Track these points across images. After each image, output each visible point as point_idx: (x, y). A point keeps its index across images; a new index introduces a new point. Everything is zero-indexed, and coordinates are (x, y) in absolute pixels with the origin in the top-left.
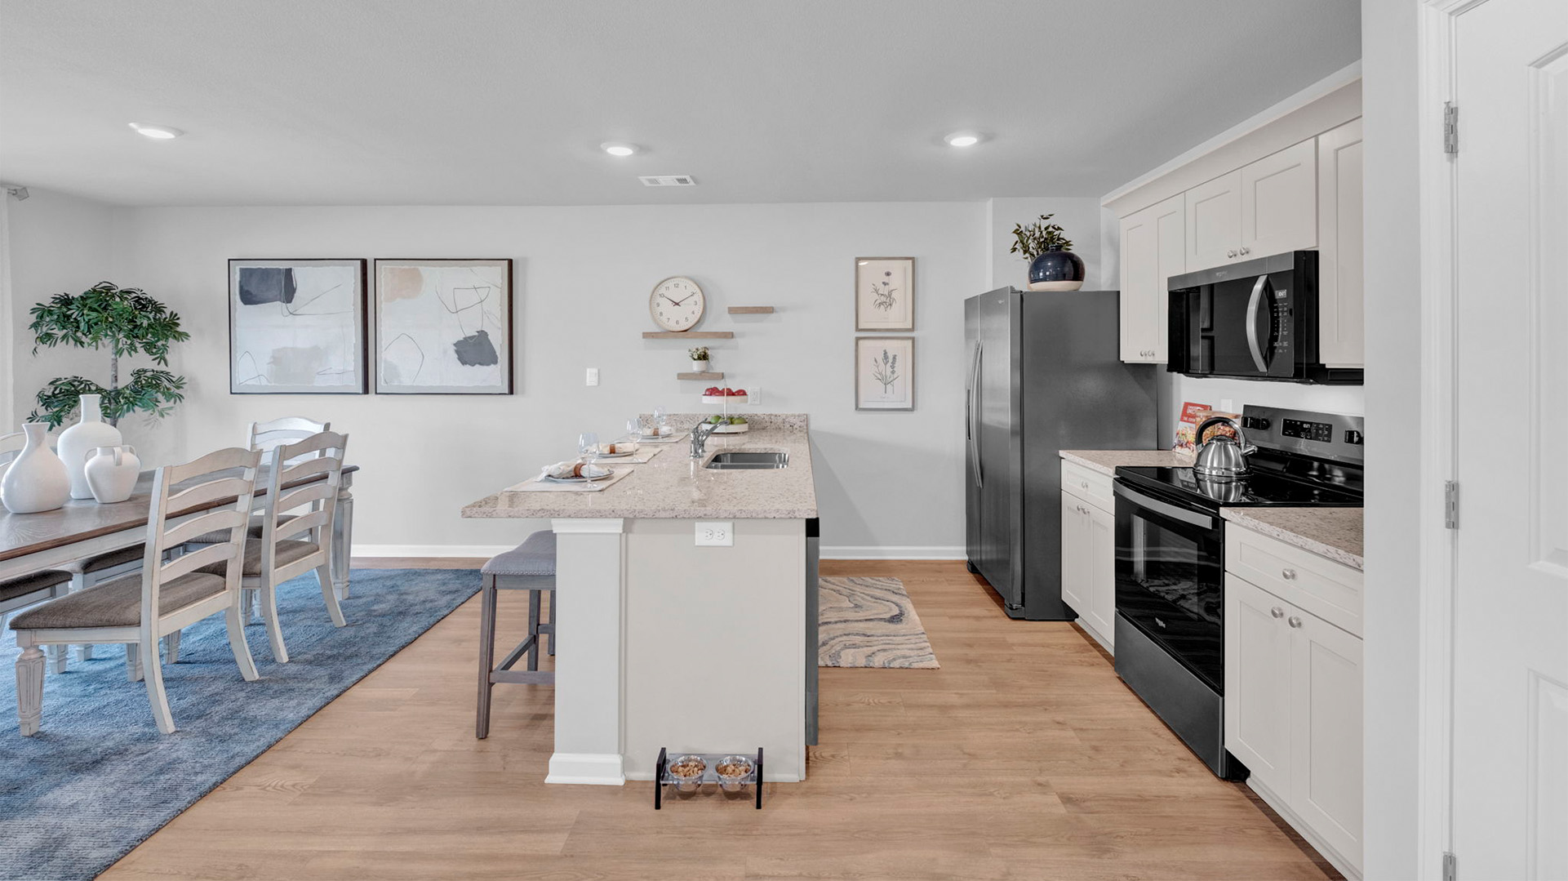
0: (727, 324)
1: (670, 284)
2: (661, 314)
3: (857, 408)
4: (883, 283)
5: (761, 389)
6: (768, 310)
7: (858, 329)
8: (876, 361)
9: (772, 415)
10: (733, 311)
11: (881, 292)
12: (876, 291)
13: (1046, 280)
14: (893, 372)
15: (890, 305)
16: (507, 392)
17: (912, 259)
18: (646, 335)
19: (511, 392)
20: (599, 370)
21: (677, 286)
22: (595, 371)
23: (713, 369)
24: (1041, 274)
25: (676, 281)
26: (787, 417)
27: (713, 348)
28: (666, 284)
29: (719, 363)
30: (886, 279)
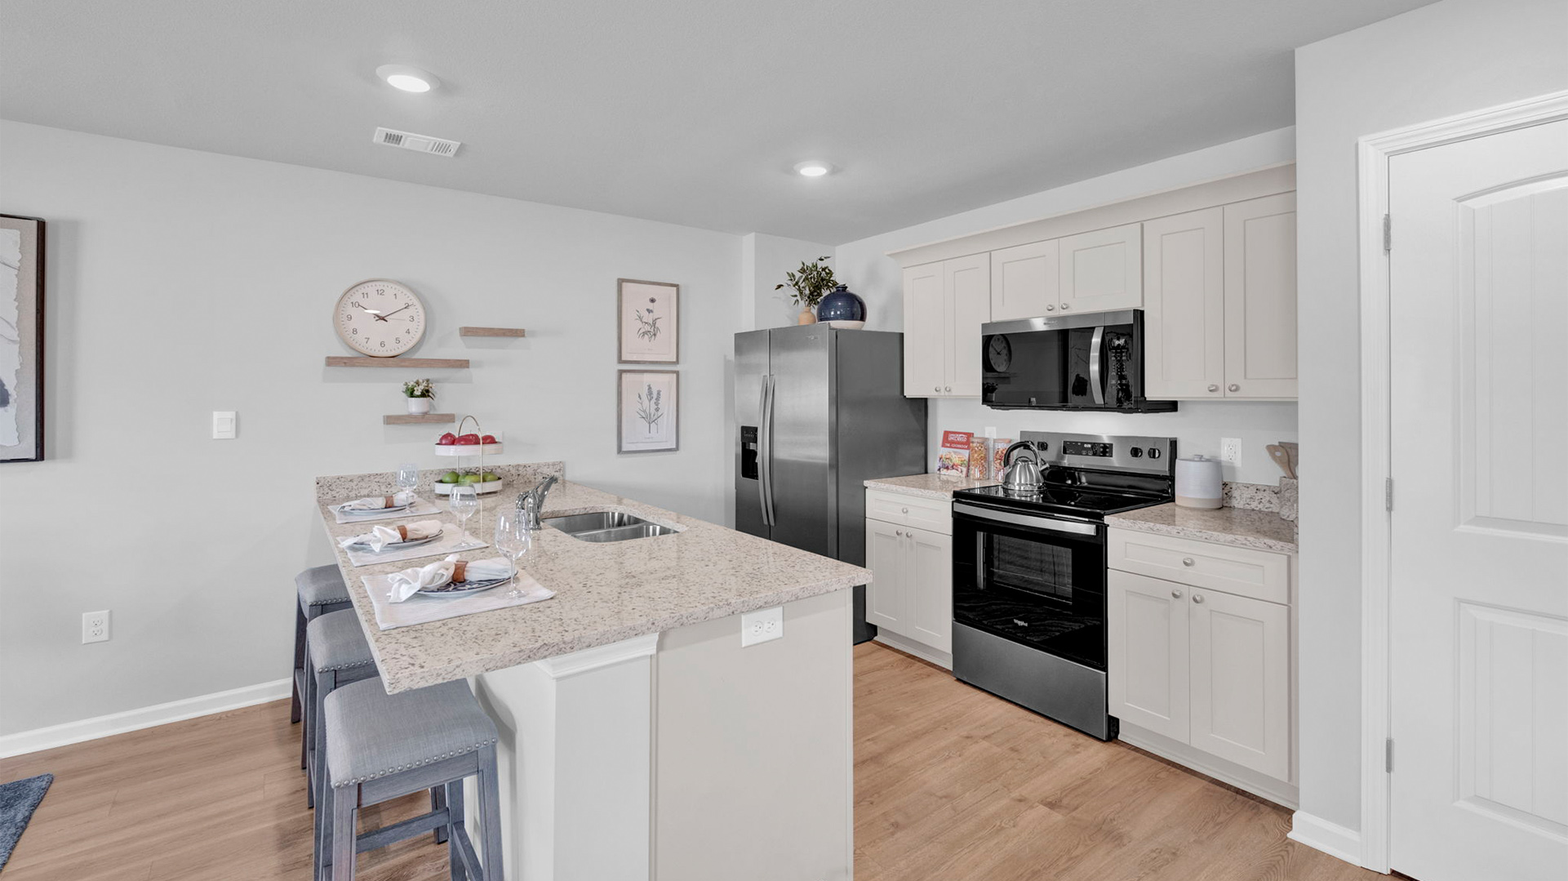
0: (457, 349)
1: (371, 289)
2: (355, 331)
3: (620, 451)
4: (648, 310)
5: (503, 433)
6: (518, 333)
7: (620, 361)
8: (640, 396)
9: (519, 465)
10: (467, 332)
11: (644, 320)
12: (640, 318)
13: (837, 319)
14: (657, 410)
15: (655, 335)
16: (33, 456)
17: (677, 286)
18: (332, 361)
19: (40, 456)
20: (237, 413)
21: (381, 292)
22: (231, 415)
23: (435, 409)
24: (832, 313)
25: (380, 286)
26: (539, 467)
27: (437, 381)
28: (361, 289)
29: (445, 401)
30: (651, 306)
